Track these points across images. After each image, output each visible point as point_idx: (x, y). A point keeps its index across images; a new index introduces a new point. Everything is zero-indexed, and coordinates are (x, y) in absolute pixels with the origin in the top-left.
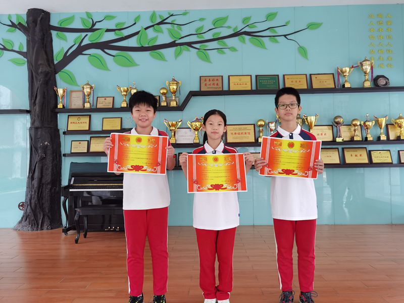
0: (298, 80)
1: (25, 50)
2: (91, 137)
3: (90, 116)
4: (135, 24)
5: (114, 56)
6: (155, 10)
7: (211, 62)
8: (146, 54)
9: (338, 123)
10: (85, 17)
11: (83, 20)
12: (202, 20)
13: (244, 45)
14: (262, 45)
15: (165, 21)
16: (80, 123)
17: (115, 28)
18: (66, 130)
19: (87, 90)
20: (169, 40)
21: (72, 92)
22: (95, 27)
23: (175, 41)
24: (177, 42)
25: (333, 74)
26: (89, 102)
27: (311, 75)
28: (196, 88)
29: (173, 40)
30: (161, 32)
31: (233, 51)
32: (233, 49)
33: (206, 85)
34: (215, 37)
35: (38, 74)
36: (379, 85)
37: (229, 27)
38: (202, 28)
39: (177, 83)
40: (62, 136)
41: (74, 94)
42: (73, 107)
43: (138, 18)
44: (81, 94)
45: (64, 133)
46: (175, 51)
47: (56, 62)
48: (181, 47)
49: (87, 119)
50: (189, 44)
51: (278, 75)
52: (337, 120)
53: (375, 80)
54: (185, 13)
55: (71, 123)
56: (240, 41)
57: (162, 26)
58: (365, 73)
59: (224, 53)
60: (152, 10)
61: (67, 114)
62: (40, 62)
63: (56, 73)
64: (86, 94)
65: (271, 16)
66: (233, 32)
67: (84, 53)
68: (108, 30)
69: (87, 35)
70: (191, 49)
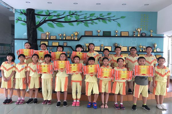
1: (26, 21)
3: (48, 41)
4: (64, 14)
5: (56, 24)
7: (89, 27)
8: (67, 24)
11: (46, 12)
14: (106, 23)
15: (74, 14)
17: (57, 15)
21: (42, 34)
22: (50, 15)
23: (77, 20)
25: (128, 32)
27: (121, 32)
28: (83, 34)
30: (72, 17)
31: (96, 24)
34: (90, 19)
36: (143, 36)
38: (86, 16)
39: (78, 33)
46: (77, 23)
47: (36, 25)
51: (111, 32)
53: (141, 34)
54: (81, 12)
56: (99, 21)
59: (93, 24)
61: (40, 41)
62: (32, 25)
63: (37, 28)
64: (47, 35)
65: (109, 14)
66: (96, 18)
67: (46, 22)
68: (54, 16)
69: (47, 17)
70: (82, 23)
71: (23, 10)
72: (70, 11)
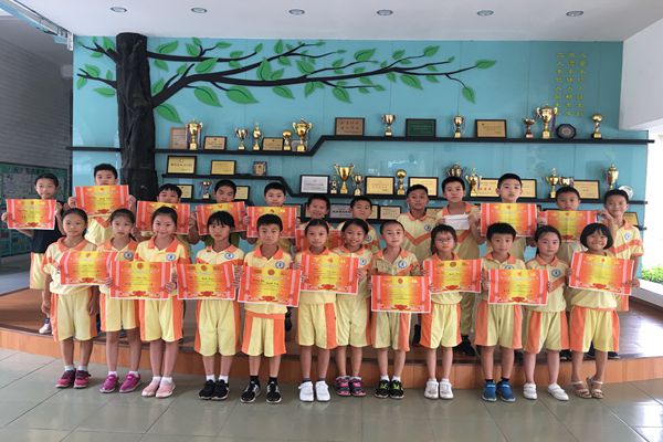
1: (114, 79)
4: (255, 53)
5: (227, 90)
6: (283, 38)
7: (350, 102)
8: (269, 89)
10: (192, 43)
11: (188, 47)
12: (341, 52)
13: (394, 84)
14: (417, 85)
15: (294, 52)
17: (228, 57)
19: (194, 129)
20: (298, 74)
21: (173, 129)
22: (205, 56)
23: (306, 76)
25: (505, 121)
26: (195, 142)
29: (303, 75)
30: (289, 64)
31: (379, 90)
33: (342, 127)
34: (357, 73)
35: (132, 108)
36: (562, 136)
37: (376, 62)
38: (341, 61)
39: (307, 126)
41: (176, 133)
43: (259, 47)
44: (185, 133)
46: (306, 87)
47: (153, 95)
48: (314, 83)
50: (325, 80)
51: (435, 120)
53: (557, 130)
54: (320, 43)
56: (389, 78)
57: (291, 58)
58: (545, 121)
59: (367, 92)
60: (278, 39)
62: (134, 95)
63: (154, 106)
64: (192, 132)
66: (379, 68)
67: (189, 85)
68: (220, 60)
69: (193, 65)
71: (104, 38)
72: (280, 41)
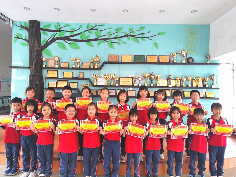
0: (153, 58)
1: (28, 39)
2: (58, 81)
3: (58, 71)
4: (80, 29)
5: (69, 43)
6: (89, 23)
7: (114, 48)
8: (85, 43)
9: (170, 78)
10: (56, 24)
11: (55, 26)
12: (110, 28)
13: (129, 41)
14: (138, 42)
15: (94, 28)
16: (53, 74)
17: (70, 30)
18: (46, 77)
19: (57, 59)
20: (95, 37)
21: (49, 59)
22: (61, 30)
23: (98, 38)
24: (99, 38)
25: (169, 56)
26: (57, 65)
27: (159, 56)
28: (107, 60)
29: (97, 37)
30: (92, 33)
31: (124, 44)
32: (124, 43)
33: (111, 59)
34: (117, 37)
35: (34, 51)
36: (189, 62)
37: (123, 32)
38: (110, 32)
39: (98, 58)
40: (44, 80)
41: (50, 61)
42: (50, 66)
43: (81, 26)
44: (53, 61)
45: (46, 78)
46: (98, 42)
47: (42, 45)
48: (101, 41)
49: (56, 72)
50: (105, 40)
51: (144, 56)
52: (169, 77)
53: (188, 60)
54: (103, 25)
55: (49, 74)
57: (92, 31)
58: (183, 56)
59: (120, 44)
60: (88, 23)
61: (47, 70)
62: (35, 45)
63: (42, 50)
64: (56, 61)
65: (142, 28)
66: (124, 35)
67: (55, 41)
68: (67, 31)
69: (57, 33)
70: (105, 42)
71: (24, 22)
